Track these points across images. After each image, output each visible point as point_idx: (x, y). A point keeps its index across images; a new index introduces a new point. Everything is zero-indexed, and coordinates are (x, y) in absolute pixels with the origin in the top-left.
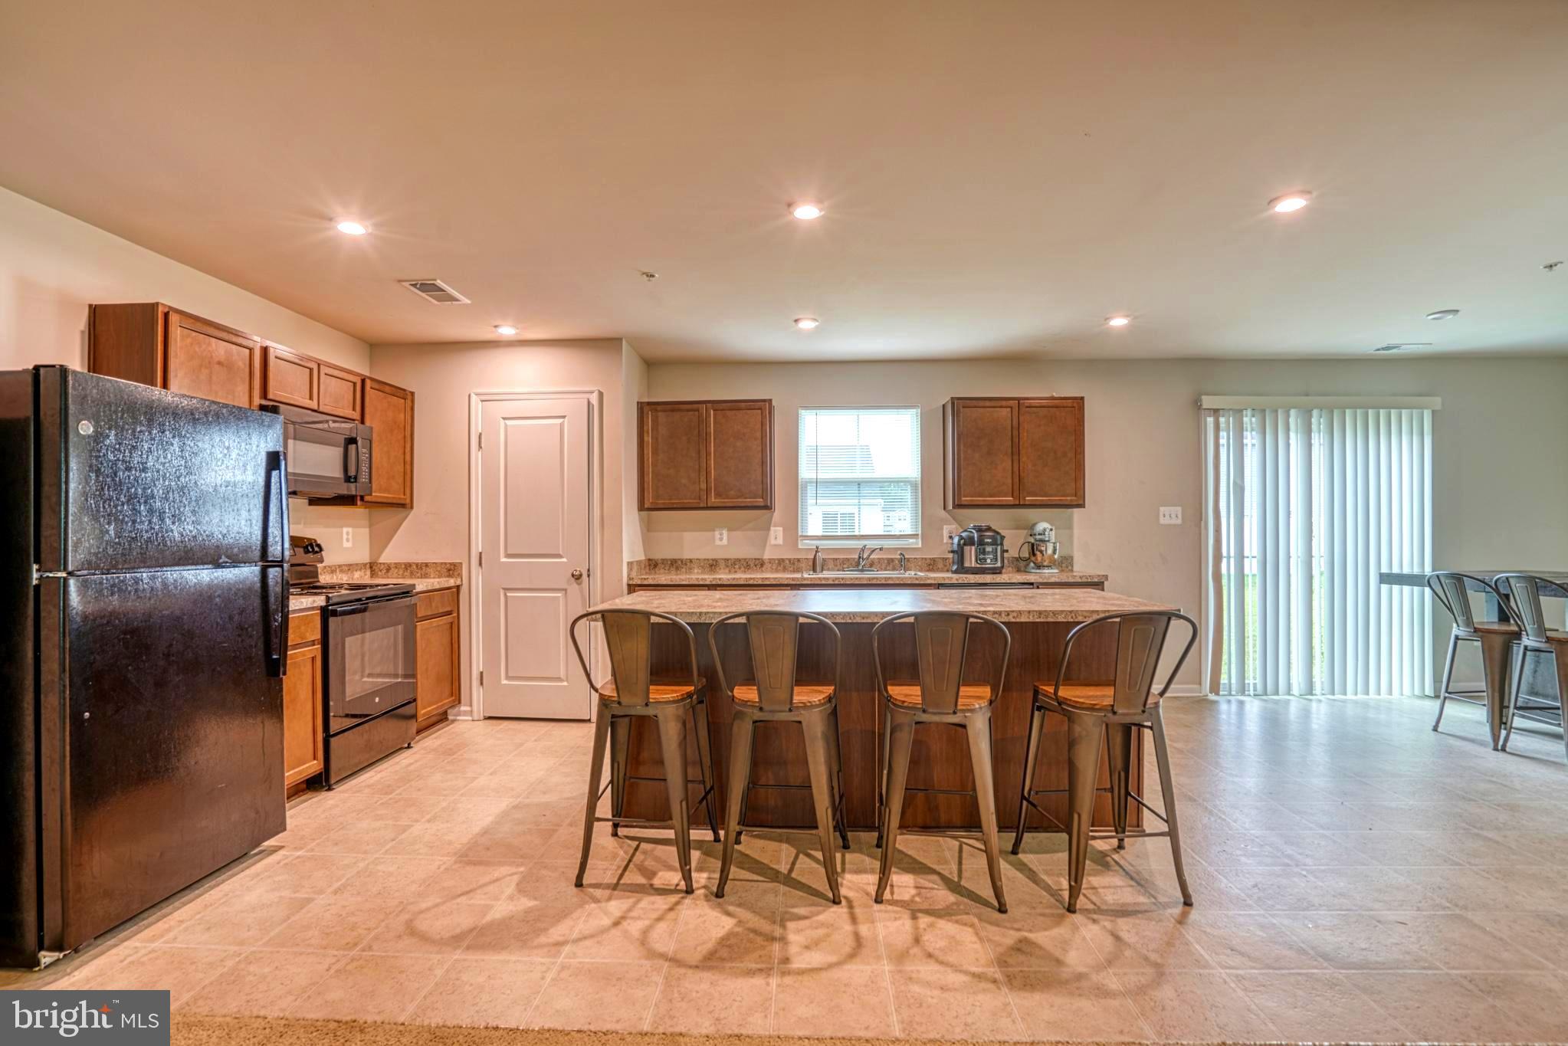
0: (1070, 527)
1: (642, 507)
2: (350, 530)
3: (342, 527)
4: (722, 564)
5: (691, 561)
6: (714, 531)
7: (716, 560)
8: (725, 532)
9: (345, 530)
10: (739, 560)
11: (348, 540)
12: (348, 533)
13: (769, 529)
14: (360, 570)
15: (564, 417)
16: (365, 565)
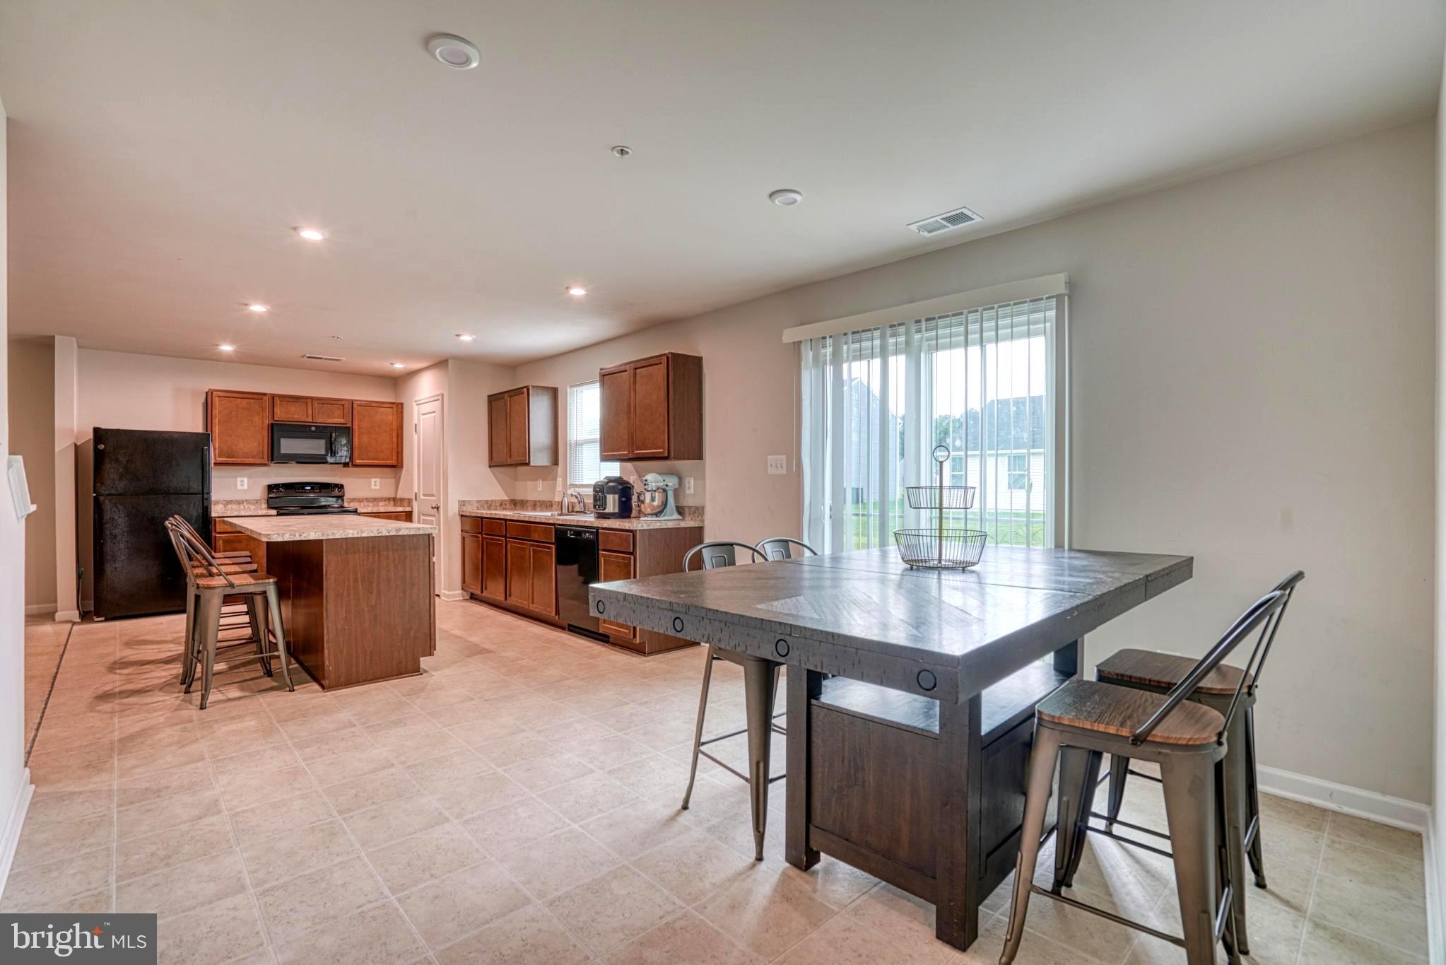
0: (703, 478)
1: (490, 467)
2: (378, 480)
3: (371, 478)
4: (538, 503)
5: (527, 501)
6: (537, 480)
7: (535, 501)
8: (541, 482)
9: (373, 480)
10: (543, 502)
11: (375, 485)
12: (375, 482)
13: (556, 480)
14: (385, 501)
15: (435, 412)
16: (389, 499)
